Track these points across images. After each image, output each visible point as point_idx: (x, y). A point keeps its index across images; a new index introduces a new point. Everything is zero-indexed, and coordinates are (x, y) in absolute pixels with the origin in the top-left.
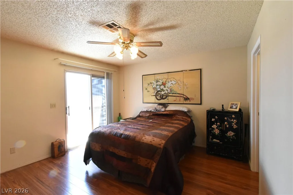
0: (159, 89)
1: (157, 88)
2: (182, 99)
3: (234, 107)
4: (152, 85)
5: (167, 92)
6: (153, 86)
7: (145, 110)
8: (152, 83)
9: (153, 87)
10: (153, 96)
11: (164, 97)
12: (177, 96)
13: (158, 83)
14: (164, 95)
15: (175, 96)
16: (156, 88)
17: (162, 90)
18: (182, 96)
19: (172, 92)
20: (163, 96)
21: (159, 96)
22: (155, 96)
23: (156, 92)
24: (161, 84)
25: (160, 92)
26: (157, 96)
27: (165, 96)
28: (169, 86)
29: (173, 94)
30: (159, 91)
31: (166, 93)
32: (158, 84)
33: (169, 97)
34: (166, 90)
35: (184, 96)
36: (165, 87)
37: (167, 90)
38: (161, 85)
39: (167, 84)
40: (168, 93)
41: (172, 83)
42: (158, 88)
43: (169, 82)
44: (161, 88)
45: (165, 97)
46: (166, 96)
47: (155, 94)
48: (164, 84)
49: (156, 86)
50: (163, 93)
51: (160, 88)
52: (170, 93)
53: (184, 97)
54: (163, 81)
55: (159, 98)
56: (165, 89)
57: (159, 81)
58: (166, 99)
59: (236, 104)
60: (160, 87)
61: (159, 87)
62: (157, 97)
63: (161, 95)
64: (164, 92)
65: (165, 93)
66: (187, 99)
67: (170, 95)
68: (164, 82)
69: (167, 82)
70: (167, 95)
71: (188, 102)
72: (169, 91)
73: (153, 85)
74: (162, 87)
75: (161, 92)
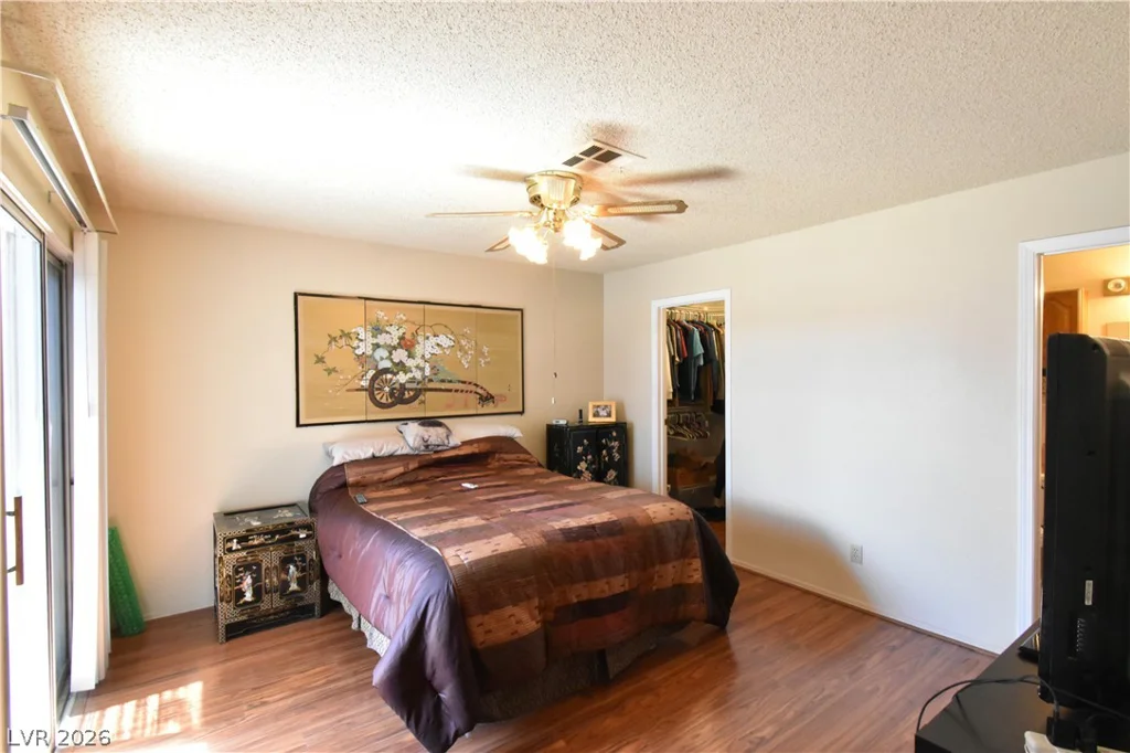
0: (386, 364)
1: (378, 358)
2: (473, 398)
3: (603, 413)
4: (355, 345)
5: (418, 375)
6: (355, 348)
8: (353, 336)
9: (359, 352)
10: (357, 390)
11: (407, 396)
12: (457, 391)
13: (382, 339)
14: (407, 386)
15: (450, 390)
16: (371, 356)
17: (401, 366)
18: (473, 388)
19: (441, 377)
20: (405, 389)
21: (387, 389)
22: (366, 390)
23: (371, 373)
24: (395, 342)
25: (389, 376)
26: (378, 389)
27: (411, 390)
28: (427, 353)
29: (443, 381)
30: (386, 371)
31: (414, 378)
32: (381, 344)
33: (428, 394)
34: (417, 367)
35: (481, 392)
36: (410, 356)
37: (422, 369)
38: (395, 348)
39: (422, 346)
40: (424, 378)
41: (438, 345)
42: (382, 359)
43: (428, 338)
44: (396, 361)
45: (412, 393)
46: (416, 389)
47: (365, 383)
48: (407, 344)
49: (374, 350)
50: (402, 378)
51: (391, 360)
52: (431, 380)
53: (476, 393)
54: (401, 331)
55: (384, 401)
56: (410, 363)
57: (387, 329)
58: (417, 402)
59: (606, 406)
60: (391, 354)
61: (385, 354)
62: (378, 397)
63: (397, 386)
64: (410, 375)
65: (413, 380)
66: (487, 398)
67: (431, 385)
68: (408, 336)
69: (420, 339)
70: (420, 386)
71: (489, 408)
72: (428, 372)
73: (355, 343)
74: (400, 355)
75: (395, 374)
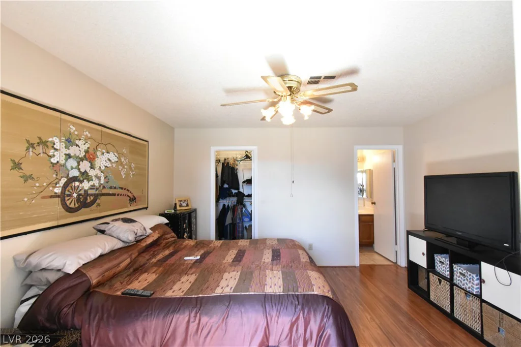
0: (74, 173)
1: (69, 168)
2: (126, 200)
3: (184, 204)
4: (51, 154)
5: (96, 182)
6: (51, 157)
7: (97, 255)
8: (50, 145)
9: (54, 160)
10: (51, 197)
11: (89, 200)
12: (118, 195)
13: (73, 151)
14: (90, 192)
15: (114, 195)
16: (64, 165)
17: (85, 176)
18: (126, 192)
19: (110, 184)
20: (88, 195)
21: (75, 195)
22: (59, 196)
23: (64, 180)
24: (82, 155)
25: (77, 184)
26: (69, 195)
27: (92, 195)
28: (102, 165)
29: (111, 188)
30: (75, 179)
31: (94, 186)
32: (72, 155)
33: (103, 197)
34: (97, 177)
35: (130, 195)
36: (92, 167)
37: (99, 178)
38: (82, 160)
39: (99, 159)
40: (100, 185)
41: (109, 160)
42: (72, 168)
43: (103, 153)
44: (83, 170)
45: (92, 198)
46: (95, 194)
47: (58, 190)
48: (90, 157)
49: (66, 160)
50: (86, 185)
51: (79, 169)
52: (104, 187)
53: (128, 196)
54: (87, 145)
55: (72, 206)
56: (92, 173)
57: (77, 142)
58: (95, 205)
59: (185, 201)
60: (79, 165)
61: (75, 164)
62: (68, 203)
63: (82, 192)
64: (91, 183)
65: (93, 187)
66: (133, 199)
67: (104, 191)
68: (91, 151)
69: (99, 154)
70: (97, 192)
72: (102, 181)
73: (51, 152)
74: (85, 165)
75: (81, 182)
